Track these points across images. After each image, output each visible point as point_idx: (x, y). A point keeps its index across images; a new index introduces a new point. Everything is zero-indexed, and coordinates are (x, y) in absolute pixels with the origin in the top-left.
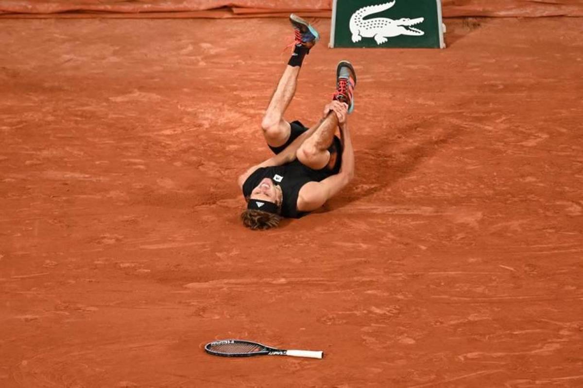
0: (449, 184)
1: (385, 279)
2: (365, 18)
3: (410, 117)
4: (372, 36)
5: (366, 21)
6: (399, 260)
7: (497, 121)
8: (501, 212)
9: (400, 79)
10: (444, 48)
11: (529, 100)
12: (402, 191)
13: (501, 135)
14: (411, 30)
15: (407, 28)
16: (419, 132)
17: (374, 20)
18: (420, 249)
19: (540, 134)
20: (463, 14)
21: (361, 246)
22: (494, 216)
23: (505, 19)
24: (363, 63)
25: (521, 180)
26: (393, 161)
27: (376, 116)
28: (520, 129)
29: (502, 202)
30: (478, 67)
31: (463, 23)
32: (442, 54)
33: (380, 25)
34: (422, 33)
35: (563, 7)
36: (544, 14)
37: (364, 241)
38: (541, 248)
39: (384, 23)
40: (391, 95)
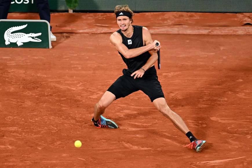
0: (53, 117)
1: (21, 164)
2: (12, 33)
3: (34, 83)
4: (15, 42)
5: (13, 34)
6: (27, 155)
7: (78, 85)
8: (79, 131)
9: (29, 64)
10: (51, 48)
11: (94, 75)
12: (29, 120)
13: (80, 92)
14: (35, 39)
15: (33, 38)
16: (38, 90)
17: (16, 34)
18: (38, 149)
19: (99, 92)
20: (61, 31)
21: (8, 148)
22: (75, 133)
23: (82, 34)
24: (11, 55)
25: (89, 115)
26: (25, 105)
27: (17, 82)
28: (89, 89)
29: (80, 126)
30: (68, 58)
31: (61, 36)
32: (50, 51)
33: (20, 36)
34: (40, 41)
35: (111, 28)
36: (102, 32)
37: (10, 145)
38: (98, 149)
39: (22, 35)
40: (24, 72)
